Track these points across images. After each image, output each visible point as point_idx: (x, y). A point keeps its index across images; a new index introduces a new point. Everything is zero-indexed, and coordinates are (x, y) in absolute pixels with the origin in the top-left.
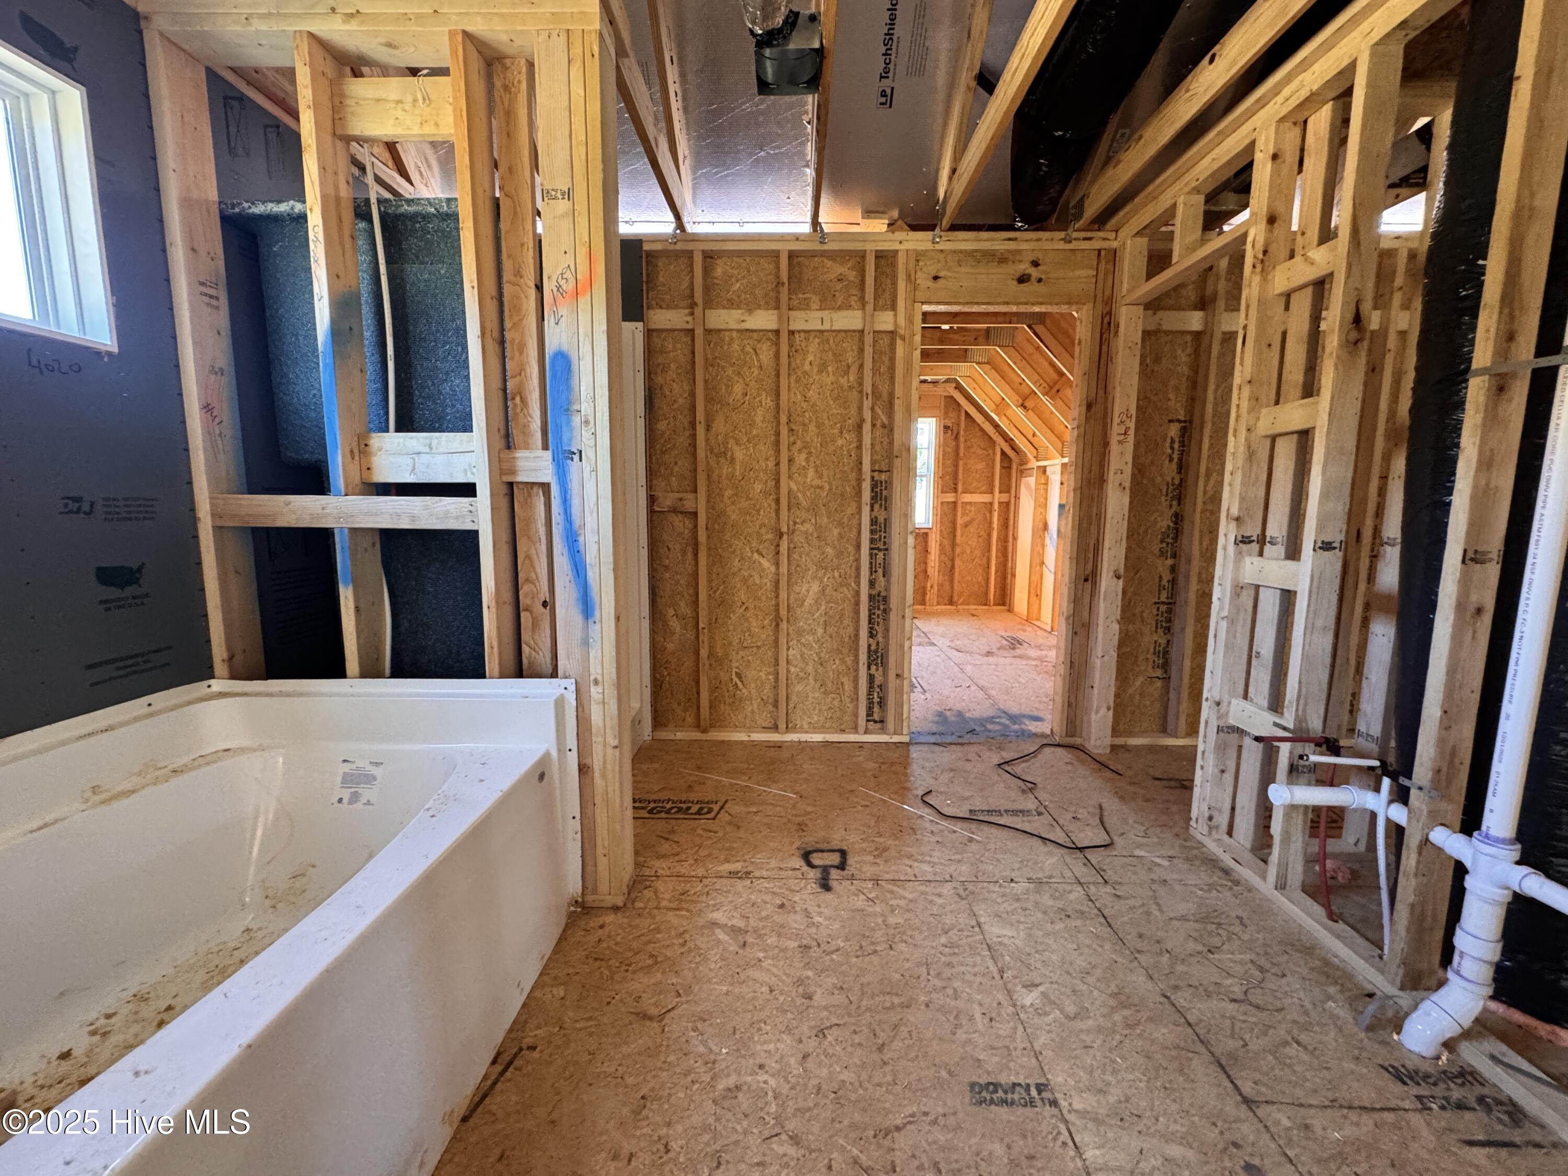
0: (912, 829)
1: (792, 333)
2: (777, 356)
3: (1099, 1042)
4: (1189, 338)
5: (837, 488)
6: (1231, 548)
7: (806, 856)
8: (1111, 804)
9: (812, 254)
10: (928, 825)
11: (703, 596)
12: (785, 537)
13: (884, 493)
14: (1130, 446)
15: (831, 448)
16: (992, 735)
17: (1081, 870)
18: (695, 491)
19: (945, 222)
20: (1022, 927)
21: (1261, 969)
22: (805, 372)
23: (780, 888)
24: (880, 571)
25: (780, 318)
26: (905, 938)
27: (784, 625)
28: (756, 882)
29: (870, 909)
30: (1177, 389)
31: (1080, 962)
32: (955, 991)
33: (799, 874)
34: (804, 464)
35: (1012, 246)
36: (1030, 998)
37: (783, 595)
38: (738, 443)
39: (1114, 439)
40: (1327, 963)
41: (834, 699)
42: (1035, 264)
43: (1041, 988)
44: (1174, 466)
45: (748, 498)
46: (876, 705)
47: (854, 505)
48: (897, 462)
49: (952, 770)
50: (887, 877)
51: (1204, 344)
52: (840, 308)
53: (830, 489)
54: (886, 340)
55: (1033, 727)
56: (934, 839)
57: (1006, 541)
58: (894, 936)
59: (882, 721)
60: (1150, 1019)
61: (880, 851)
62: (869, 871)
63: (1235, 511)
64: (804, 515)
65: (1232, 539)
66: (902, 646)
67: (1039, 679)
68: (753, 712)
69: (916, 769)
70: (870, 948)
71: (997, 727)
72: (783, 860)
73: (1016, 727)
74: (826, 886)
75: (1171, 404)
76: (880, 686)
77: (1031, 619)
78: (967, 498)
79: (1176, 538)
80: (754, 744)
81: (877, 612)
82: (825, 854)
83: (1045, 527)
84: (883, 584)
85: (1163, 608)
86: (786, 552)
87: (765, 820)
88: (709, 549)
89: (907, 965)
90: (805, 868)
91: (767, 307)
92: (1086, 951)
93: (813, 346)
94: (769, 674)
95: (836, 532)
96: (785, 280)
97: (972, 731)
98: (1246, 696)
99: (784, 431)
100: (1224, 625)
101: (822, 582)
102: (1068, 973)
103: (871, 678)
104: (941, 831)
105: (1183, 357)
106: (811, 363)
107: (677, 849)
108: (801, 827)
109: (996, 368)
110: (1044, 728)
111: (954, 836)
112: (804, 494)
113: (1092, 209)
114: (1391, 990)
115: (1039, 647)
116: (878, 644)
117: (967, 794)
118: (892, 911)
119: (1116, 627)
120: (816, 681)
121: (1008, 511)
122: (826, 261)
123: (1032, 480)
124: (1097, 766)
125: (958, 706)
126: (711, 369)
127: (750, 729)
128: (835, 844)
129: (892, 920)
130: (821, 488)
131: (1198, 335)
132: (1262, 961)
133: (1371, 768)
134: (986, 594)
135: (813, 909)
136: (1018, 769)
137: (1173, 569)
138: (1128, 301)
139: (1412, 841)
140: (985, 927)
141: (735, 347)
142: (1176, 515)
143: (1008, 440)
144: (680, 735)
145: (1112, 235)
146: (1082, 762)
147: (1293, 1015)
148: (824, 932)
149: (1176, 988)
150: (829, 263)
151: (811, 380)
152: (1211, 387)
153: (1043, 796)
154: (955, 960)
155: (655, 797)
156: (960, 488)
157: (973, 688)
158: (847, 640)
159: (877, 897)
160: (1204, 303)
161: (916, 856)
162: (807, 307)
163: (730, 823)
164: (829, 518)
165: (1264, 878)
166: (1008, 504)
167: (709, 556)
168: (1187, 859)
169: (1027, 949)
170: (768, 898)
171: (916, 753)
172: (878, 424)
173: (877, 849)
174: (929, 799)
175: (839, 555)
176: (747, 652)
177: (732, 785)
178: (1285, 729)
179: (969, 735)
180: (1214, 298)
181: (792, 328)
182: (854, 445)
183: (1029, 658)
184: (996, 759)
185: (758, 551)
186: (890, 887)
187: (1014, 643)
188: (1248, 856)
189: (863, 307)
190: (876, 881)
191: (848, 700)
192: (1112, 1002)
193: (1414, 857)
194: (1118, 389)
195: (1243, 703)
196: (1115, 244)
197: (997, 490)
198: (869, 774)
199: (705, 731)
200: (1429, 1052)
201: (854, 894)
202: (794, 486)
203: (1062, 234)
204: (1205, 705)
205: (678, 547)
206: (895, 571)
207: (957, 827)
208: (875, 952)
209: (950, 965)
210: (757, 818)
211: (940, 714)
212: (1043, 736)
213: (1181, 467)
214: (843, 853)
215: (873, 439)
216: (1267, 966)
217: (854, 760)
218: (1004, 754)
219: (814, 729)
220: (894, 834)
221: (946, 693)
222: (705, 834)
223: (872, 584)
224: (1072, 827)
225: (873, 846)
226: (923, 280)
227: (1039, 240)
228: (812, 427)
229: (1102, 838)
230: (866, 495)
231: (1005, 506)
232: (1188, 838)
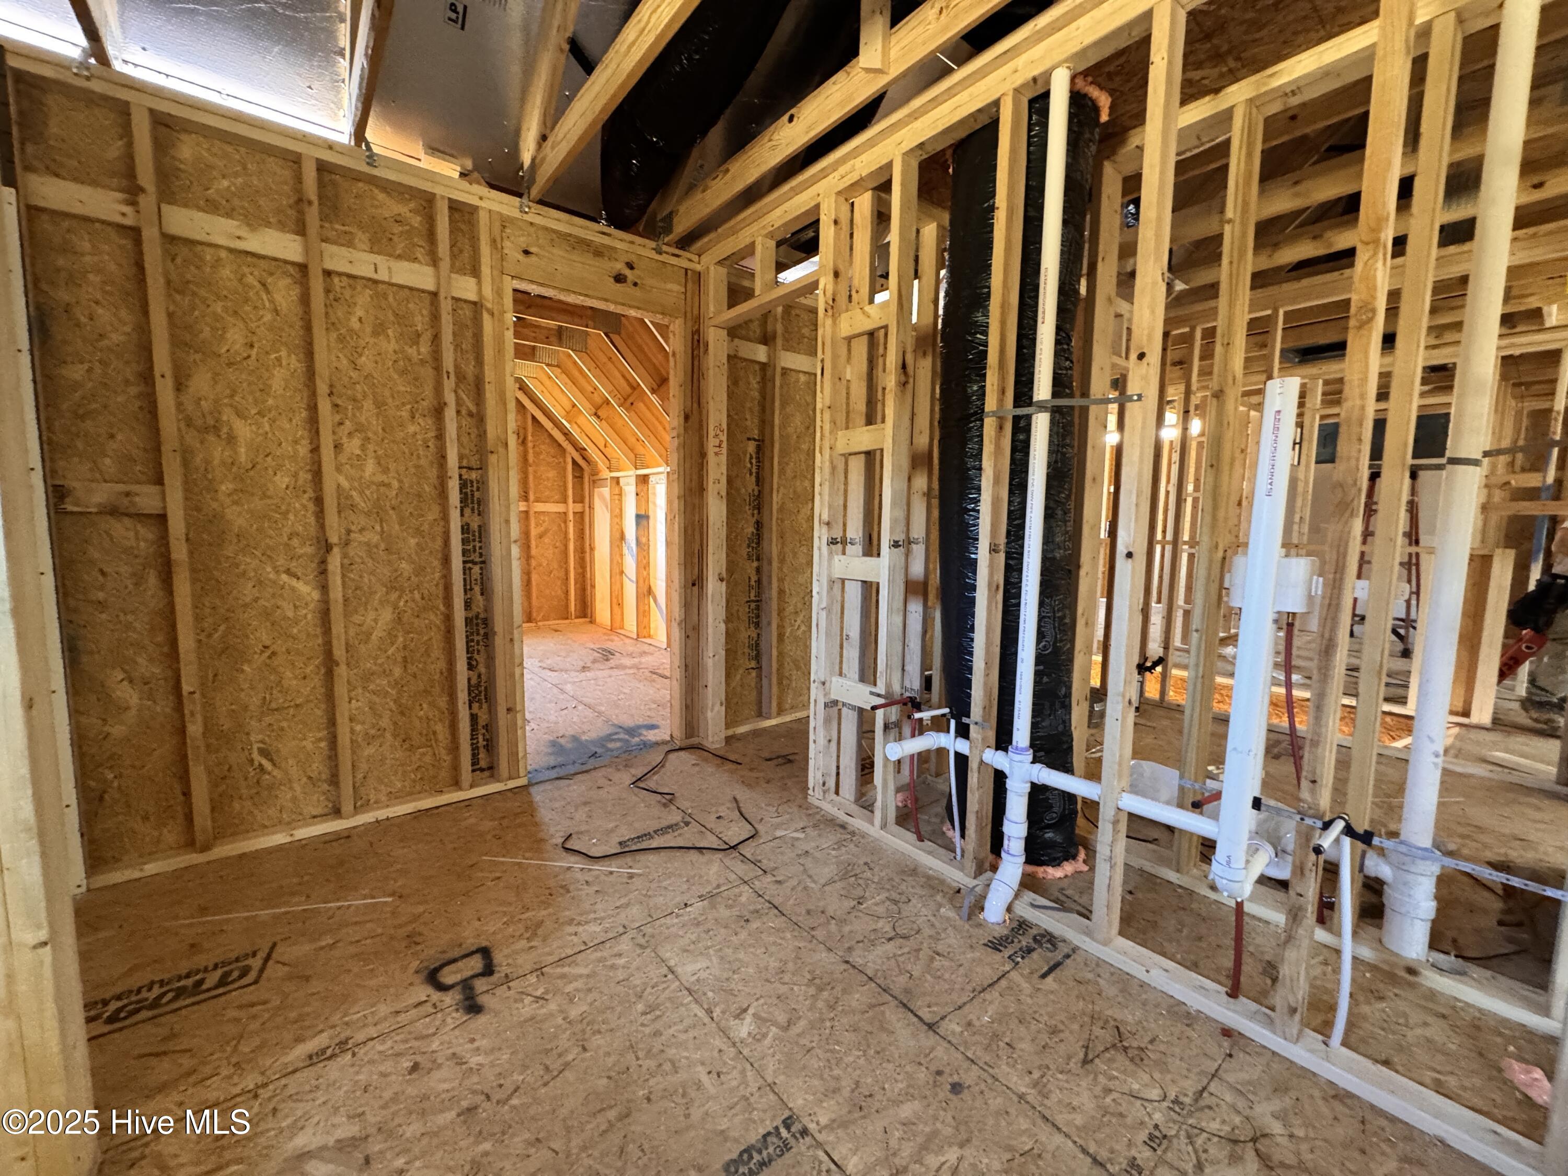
0: (562, 887)
1: (328, 273)
2: (305, 300)
3: (816, 1038)
4: (757, 367)
5: (411, 487)
6: (825, 548)
7: (433, 978)
8: (743, 794)
9: (356, 177)
10: (579, 875)
11: (186, 642)
12: (336, 550)
13: (477, 494)
14: (724, 458)
15: (400, 435)
16: (615, 753)
17: (741, 869)
18: (159, 481)
19: (535, 192)
20: (711, 951)
21: (896, 902)
22: (351, 331)
23: (406, 1041)
24: (477, 589)
25: (307, 250)
26: (596, 1027)
27: (342, 671)
28: (361, 1052)
29: (544, 1011)
30: (751, 409)
31: (774, 964)
32: (673, 1063)
33: (429, 1008)
34: (358, 452)
35: (606, 240)
36: (744, 1029)
37: (338, 628)
38: (240, 414)
39: (711, 450)
40: (929, 878)
41: (424, 754)
42: (630, 266)
43: (751, 1011)
44: (753, 478)
45: (265, 496)
46: (482, 750)
47: (436, 509)
48: (493, 459)
49: (585, 804)
50: (551, 959)
51: (769, 373)
52: (399, 257)
53: (401, 488)
54: (467, 312)
55: (652, 736)
56: (591, 890)
57: (583, 551)
58: (583, 1031)
59: (491, 768)
60: (844, 991)
61: (534, 929)
62: (525, 961)
63: (825, 517)
64: (363, 521)
65: (824, 541)
66: (512, 675)
67: (641, 685)
68: (294, 799)
69: (545, 814)
70: (556, 1066)
71: (618, 744)
72: (397, 996)
73: (637, 739)
74: (473, 1007)
75: (749, 423)
76: (486, 727)
77: (615, 628)
78: (540, 507)
79: (758, 543)
80: (302, 845)
81: (476, 638)
82: (460, 964)
83: (622, 537)
84: (481, 603)
85: (753, 605)
86: (339, 570)
87: (352, 950)
88: (194, 571)
89: (610, 1061)
90: (436, 996)
91: (282, 226)
92: (773, 949)
93: (364, 298)
94: (320, 740)
95: (413, 542)
96: (314, 198)
97: (594, 755)
98: (841, 674)
99: (324, 406)
100: (824, 614)
101: (395, 607)
102: (767, 981)
103: (474, 718)
104: (597, 877)
105: (754, 382)
106: (360, 320)
107: (187, 1062)
108: (413, 939)
109: (566, 372)
110: (662, 734)
111: (612, 878)
112: (361, 493)
113: (682, 226)
114: (971, 882)
115: (631, 655)
116: (479, 676)
117: (611, 825)
118: (571, 1001)
119: (723, 626)
120: (395, 736)
121: (583, 522)
122: (376, 191)
123: (605, 491)
124: (719, 761)
125: (570, 732)
126: (178, 297)
127: (290, 825)
128: (471, 943)
129: (574, 1013)
130: (388, 486)
131: (764, 366)
132: (894, 895)
133: (944, 715)
134: (567, 606)
135: (464, 1049)
136: (651, 784)
137: (758, 570)
138: (713, 322)
139: (973, 765)
140: (679, 970)
141: (226, 272)
142: (758, 522)
143: (581, 450)
144: (151, 868)
145: (696, 258)
146: (706, 760)
147: (927, 931)
148: (489, 1074)
149: (850, 949)
150: (381, 196)
151: (362, 343)
152: (777, 412)
153: (685, 804)
154: (658, 1025)
155: (118, 990)
156: (532, 497)
157: (580, 707)
158: (437, 677)
159: (547, 992)
160: (767, 339)
161: (578, 918)
162: (350, 244)
163: (290, 978)
164: (401, 524)
165: (872, 823)
166: (582, 514)
167: (194, 581)
168: (815, 826)
169: (725, 975)
170: (387, 1067)
171: (538, 795)
172: (464, 412)
173: (527, 928)
174: (573, 844)
175: (420, 571)
176: (277, 716)
177: (276, 917)
178: (879, 695)
179: (592, 760)
180: (774, 337)
181: (329, 266)
182: (433, 434)
183: (624, 667)
184: (626, 778)
185: (288, 572)
186: (559, 970)
187: (607, 655)
188: (854, 809)
189: (434, 262)
190: (539, 970)
191: (443, 752)
192: (812, 991)
193: (976, 775)
194: (711, 403)
195: (840, 680)
196: (698, 268)
197: (570, 500)
198: (489, 837)
199: (206, 848)
200: (1000, 920)
201: (516, 1001)
202: (345, 484)
203: (653, 244)
204: (813, 686)
205: (125, 569)
206: (498, 588)
207: (613, 866)
208: (567, 1065)
209: (657, 1033)
210: (336, 953)
211: (554, 744)
212: (665, 743)
213: (758, 481)
214: (485, 952)
215: (459, 428)
216: (897, 897)
217: (464, 824)
218: (633, 771)
219: (396, 797)
220: (543, 902)
221: (553, 718)
222: (242, 1014)
223: (468, 605)
224: (719, 827)
225: (521, 926)
226: (512, 252)
227: (632, 243)
228: (368, 405)
229: (746, 831)
230: (454, 497)
231: (580, 516)
232: (809, 806)
